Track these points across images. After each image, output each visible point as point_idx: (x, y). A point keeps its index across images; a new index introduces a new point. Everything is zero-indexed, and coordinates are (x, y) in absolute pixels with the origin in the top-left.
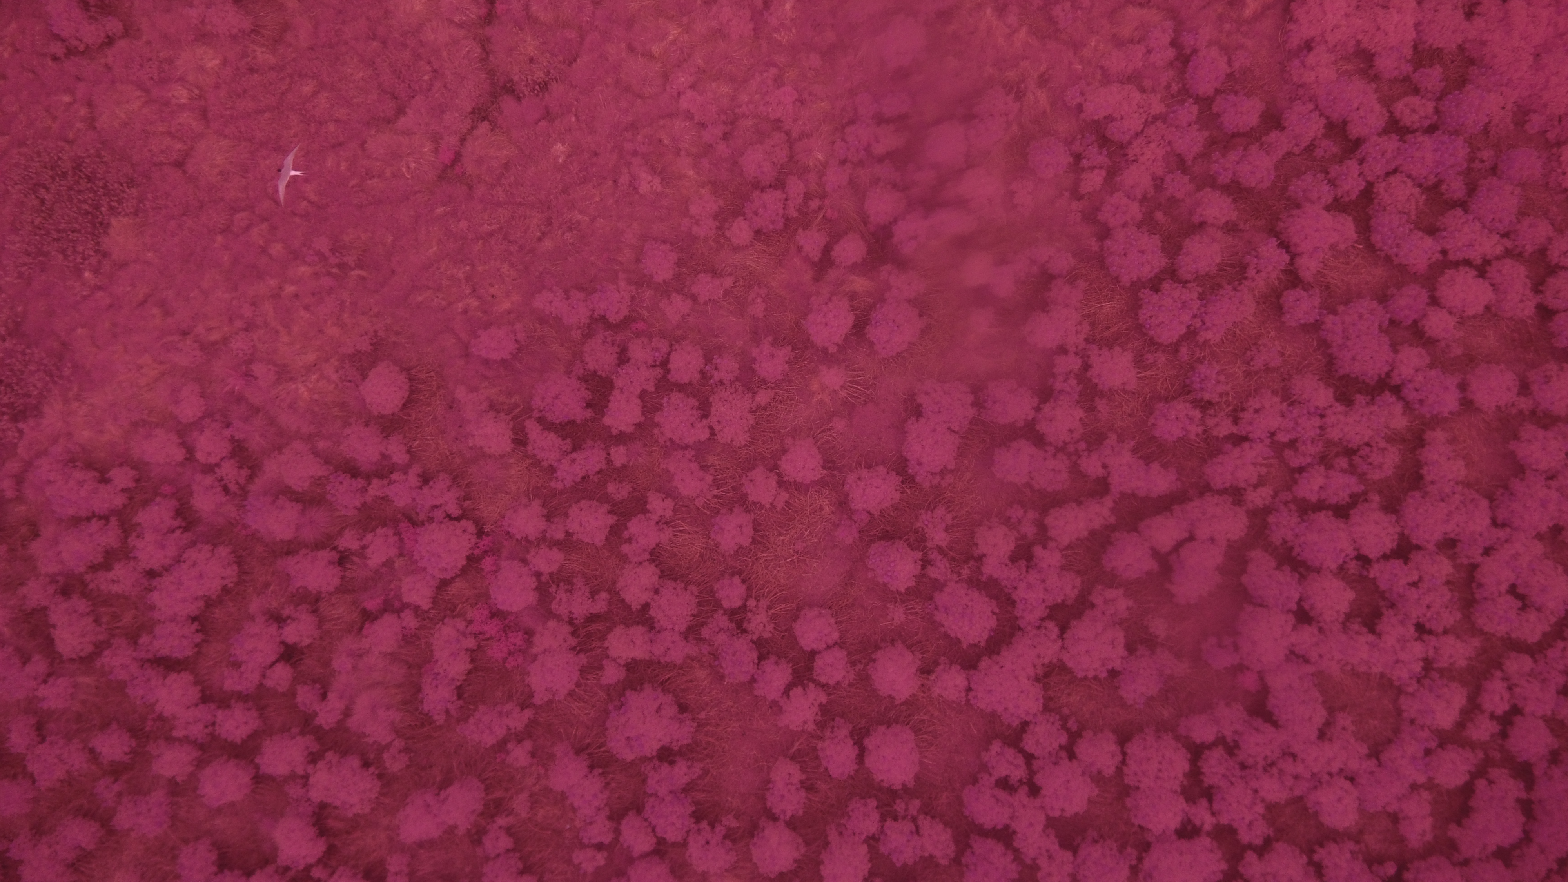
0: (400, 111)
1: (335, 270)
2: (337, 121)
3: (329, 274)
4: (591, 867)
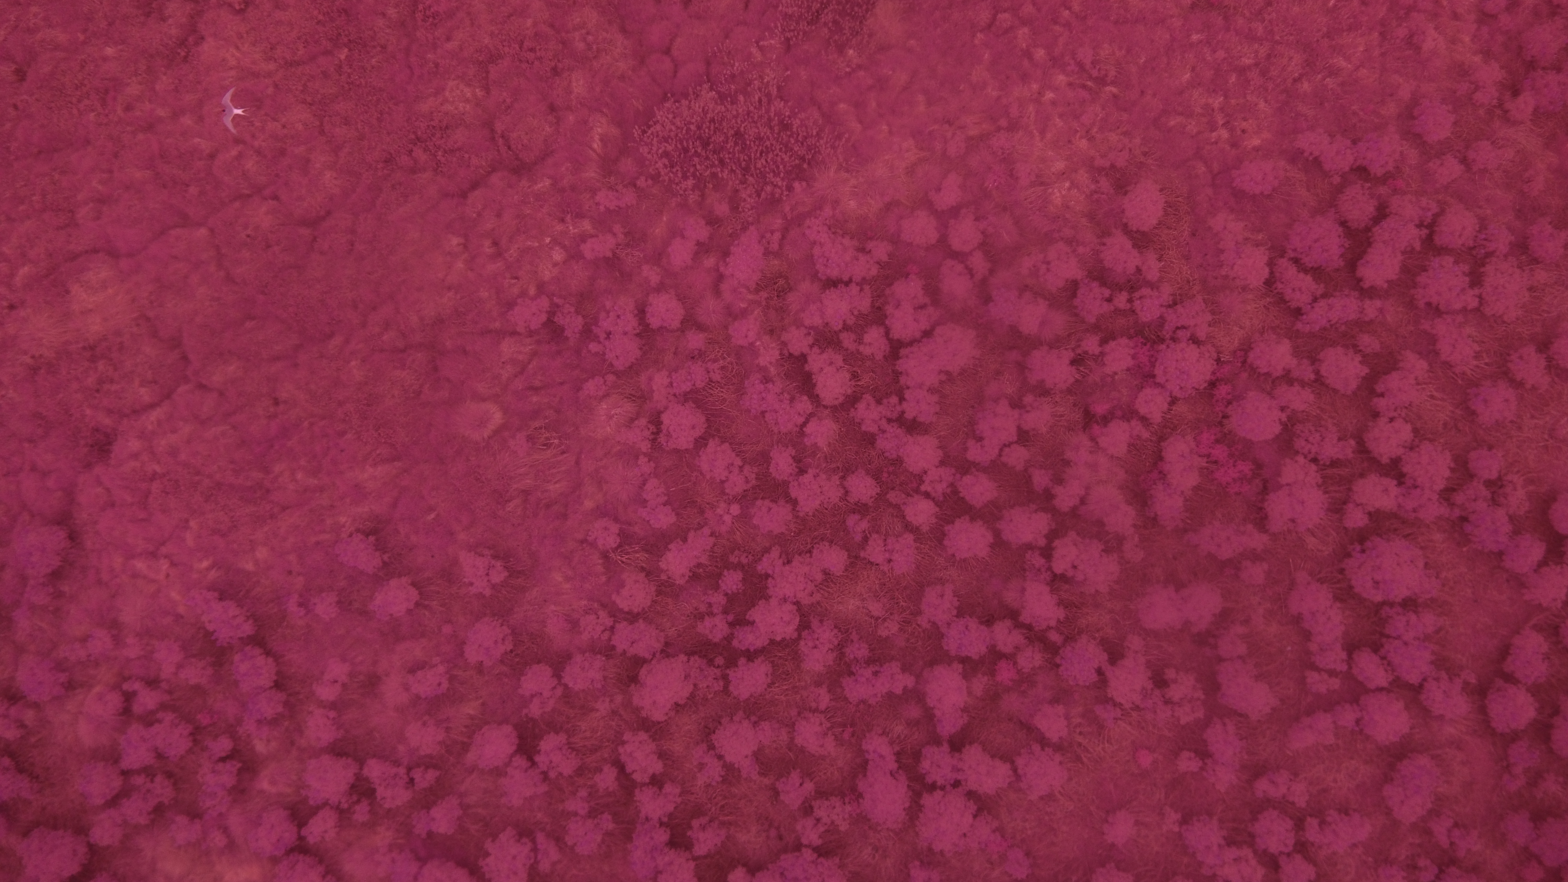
3: (1083, 87)
4: (1323, 689)
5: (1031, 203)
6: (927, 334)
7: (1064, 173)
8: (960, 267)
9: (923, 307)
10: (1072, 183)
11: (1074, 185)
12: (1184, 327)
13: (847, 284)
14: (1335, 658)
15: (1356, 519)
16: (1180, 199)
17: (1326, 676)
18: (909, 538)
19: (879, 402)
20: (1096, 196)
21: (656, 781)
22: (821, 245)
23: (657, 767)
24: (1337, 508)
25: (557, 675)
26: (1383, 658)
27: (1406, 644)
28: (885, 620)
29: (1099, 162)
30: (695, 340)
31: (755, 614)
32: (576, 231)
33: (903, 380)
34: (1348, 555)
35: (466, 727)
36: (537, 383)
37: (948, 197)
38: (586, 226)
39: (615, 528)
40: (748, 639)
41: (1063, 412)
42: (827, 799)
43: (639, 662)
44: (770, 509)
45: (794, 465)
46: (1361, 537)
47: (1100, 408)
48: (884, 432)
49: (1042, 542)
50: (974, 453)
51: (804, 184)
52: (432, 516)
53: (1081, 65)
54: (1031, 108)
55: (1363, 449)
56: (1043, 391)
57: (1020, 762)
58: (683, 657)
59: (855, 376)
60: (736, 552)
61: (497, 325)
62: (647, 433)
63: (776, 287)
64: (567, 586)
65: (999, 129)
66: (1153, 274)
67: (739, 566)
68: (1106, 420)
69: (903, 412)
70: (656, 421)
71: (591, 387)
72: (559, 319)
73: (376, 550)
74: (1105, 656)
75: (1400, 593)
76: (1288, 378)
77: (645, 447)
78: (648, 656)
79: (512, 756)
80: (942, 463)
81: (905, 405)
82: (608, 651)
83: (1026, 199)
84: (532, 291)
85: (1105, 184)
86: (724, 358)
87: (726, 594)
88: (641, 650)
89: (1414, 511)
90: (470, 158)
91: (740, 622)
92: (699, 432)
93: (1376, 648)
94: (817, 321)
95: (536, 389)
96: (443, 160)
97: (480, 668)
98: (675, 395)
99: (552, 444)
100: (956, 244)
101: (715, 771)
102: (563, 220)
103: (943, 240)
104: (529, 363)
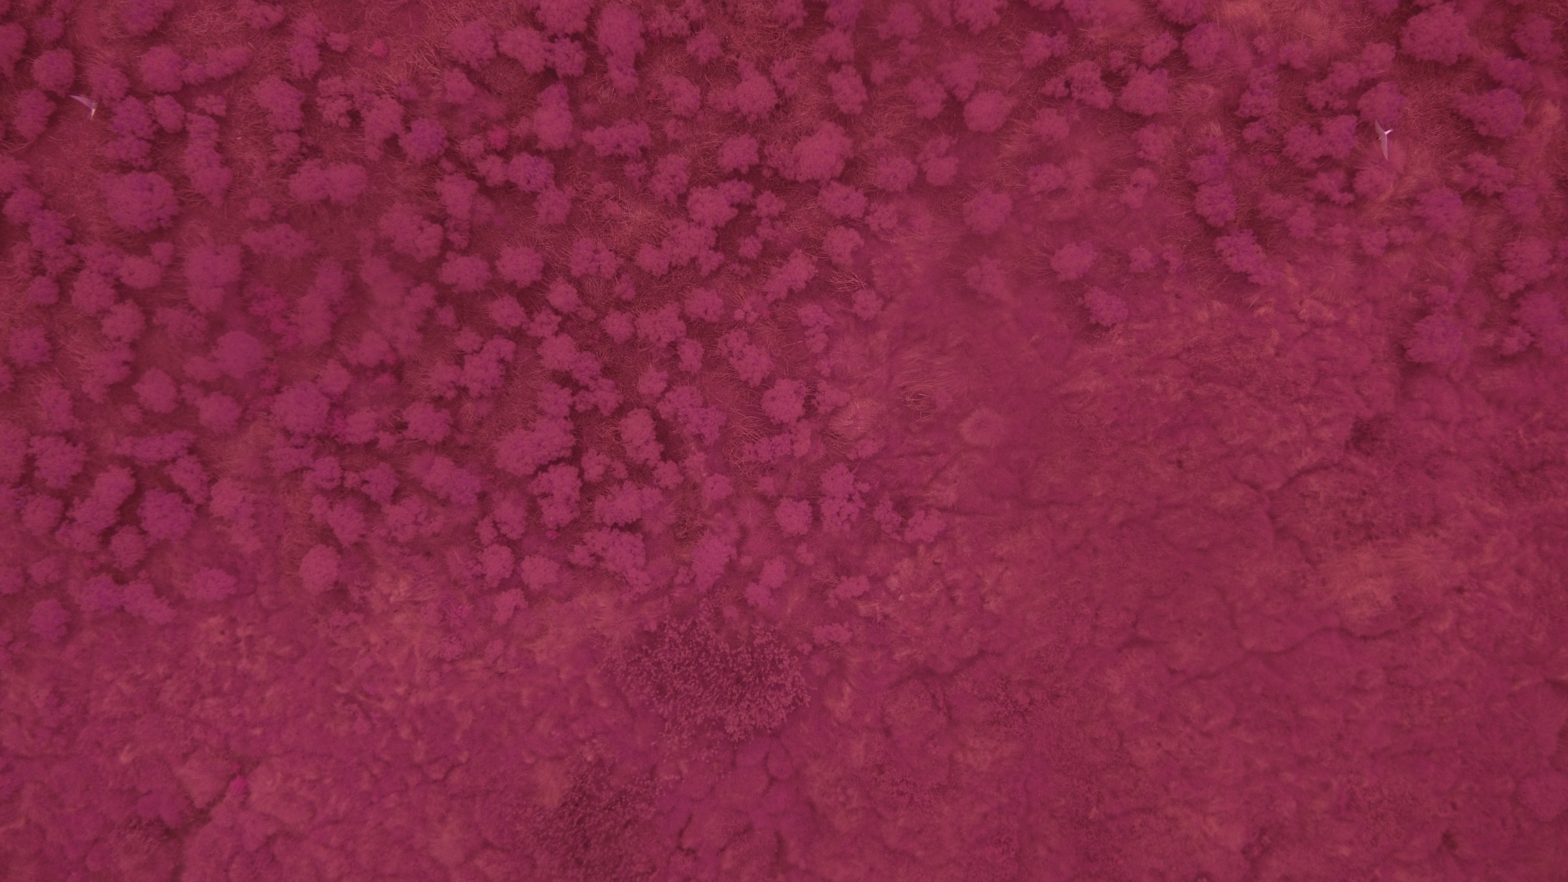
0: (270, 840)
1: (361, 698)
2: (326, 846)
3: (367, 696)
4: (212, 98)
5: (429, 586)
6: (543, 468)
7: (396, 611)
8: (504, 530)
9: (544, 496)
10: (388, 601)
11: (386, 598)
12: (297, 447)
13: (615, 525)
14: (198, 124)
15: (161, 250)
16: (287, 572)
17: (208, 110)
18: (575, 272)
19: (596, 408)
20: (365, 584)
21: (835, 65)
22: (635, 566)
23: (833, 78)
24: (176, 262)
25: (921, 173)
26: (155, 122)
27: (134, 133)
28: (607, 197)
29: (359, 618)
30: (767, 484)
31: (730, 213)
32: (873, 605)
33: (570, 426)
34: (174, 218)
35: (1014, 133)
36: (925, 458)
37: (509, 599)
38: (863, 609)
39: (857, 308)
40: (738, 190)
41: (422, 381)
42: (676, 35)
43: (843, 179)
44: (706, 312)
45: (679, 353)
46: (159, 233)
47: (385, 379)
48: (592, 378)
49: (449, 255)
50: (507, 348)
51: (646, 628)
52: (1034, 338)
53: (368, 717)
54: (418, 678)
55: (148, 314)
56: (438, 401)
57: (490, 52)
58: (800, 179)
59: (618, 435)
60: (744, 275)
61: (958, 519)
62: (819, 397)
63: (686, 530)
64: (909, 259)
65: (452, 662)
66: (318, 500)
67: (742, 261)
68: (382, 367)
69: (573, 395)
70: (810, 410)
71: (870, 449)
72: (897, 518)
73: (1089, 309)
74: (401, 143)
75: (131, 178)
76: (206, 387)
77: (823, 385)
78: (834, 184)
79: (969, 100)
80: (539, 341)
81: (570, 401)
82: (872, 193)
83: (434, 590)
84: (921, 549)
85: (355, 595)
86: (741, 464)
87: (757, 236)
88: (840, 190)
89: (110, 253)
90: (973, 690)
91: (743, 208)
92: (769, 393)
93: (161, 132)
94: (647, 491)
95: (927, 453)
96: (999, 691)
97: (998, 187)
98: (790, 433)
99: (913, 397)
100: (505, 553)
101: (779, 69)
102: (886, 616)
103: (518, 559)
104: (932, 480)
